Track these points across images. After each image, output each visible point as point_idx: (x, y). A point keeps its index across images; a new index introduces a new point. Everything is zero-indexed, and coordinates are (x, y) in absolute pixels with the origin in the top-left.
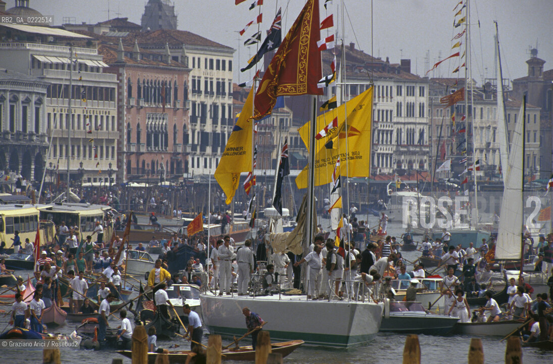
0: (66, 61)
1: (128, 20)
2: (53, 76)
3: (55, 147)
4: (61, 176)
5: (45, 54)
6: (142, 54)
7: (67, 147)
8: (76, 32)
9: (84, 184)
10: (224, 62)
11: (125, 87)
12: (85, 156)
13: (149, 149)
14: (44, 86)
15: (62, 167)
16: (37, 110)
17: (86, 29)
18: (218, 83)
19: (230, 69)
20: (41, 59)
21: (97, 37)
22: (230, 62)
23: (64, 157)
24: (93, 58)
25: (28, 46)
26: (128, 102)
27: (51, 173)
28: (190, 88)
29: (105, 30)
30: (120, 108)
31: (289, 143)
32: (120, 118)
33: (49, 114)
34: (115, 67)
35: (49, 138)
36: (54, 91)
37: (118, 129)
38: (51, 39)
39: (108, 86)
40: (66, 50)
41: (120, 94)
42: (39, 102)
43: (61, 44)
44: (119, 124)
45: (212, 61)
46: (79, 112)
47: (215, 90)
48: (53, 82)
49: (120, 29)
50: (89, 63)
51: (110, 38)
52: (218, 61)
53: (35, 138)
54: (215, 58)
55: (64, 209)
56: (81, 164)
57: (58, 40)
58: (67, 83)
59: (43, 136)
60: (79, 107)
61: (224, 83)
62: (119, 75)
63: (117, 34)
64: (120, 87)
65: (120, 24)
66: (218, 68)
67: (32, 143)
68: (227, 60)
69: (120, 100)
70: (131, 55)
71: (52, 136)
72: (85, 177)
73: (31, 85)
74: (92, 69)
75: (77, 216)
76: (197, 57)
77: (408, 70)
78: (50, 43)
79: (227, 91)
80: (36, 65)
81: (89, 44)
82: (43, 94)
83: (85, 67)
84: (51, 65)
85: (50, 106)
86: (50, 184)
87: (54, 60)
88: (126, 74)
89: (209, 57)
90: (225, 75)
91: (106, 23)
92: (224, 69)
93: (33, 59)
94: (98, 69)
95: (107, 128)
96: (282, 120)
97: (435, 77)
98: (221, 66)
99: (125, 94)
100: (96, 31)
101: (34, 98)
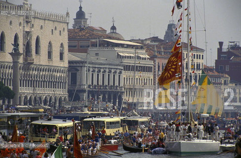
0: (132, 55)
2: (126, 62)
3: (127, 92)
4: (130, 105)
5: (123, 52)
6: (164, 52)
7: (132, 92)
8: (136, 43)
9: (139, 108)
10: (200, 55)
11: (157, 66)
12: (139, 96)
14: (122, 66)
15: (131, 101)
16: (119, 76)
17: (140, 41)
18: (197, 64)
19: (203, 59)
20: (121, 54)
21: (145, 45)
22: (203, 56)
23: (130, 96)
24: (143, 54)
25: (116, 49)
26: (158, 73)
27: (125, 103)
28: (185, 67)
29: (148, 42)
30: (154, 75)
32: (154, 80)
33: (124, 78)
34: (152, 58)
35: (125, 88)
36: (127, 68)
37: (154, 84)
38: (125, 46)
39: (147, 66)
40: (133, 50)
41: (154, 69)
42: (120, 73)
43: (130, 48)
44: (154, 82)
45: (194, 55)
46: (137, 77)
47: (196, 68)
48: (126, 64)
49: (155, 41)
50: (142, 56)
51: (151, 46)
52: (197, 55)
53: (118, 88)
55: (131, 119)
56: (138, 99)
57: (128, 46)
58: (134, 65)
59: (122, 87)
60: (138, 75)
61: (200, 65)
62: (154, 61)
63: (153, 43)
64: (154, 66)
65: (155, 39)
66: (197, 58)
67: (117, 91)
69: (154, 72)
70: (160, 52)
72: (139, 105)
73: (117, 65)
74: (143, 58)
75: (137, 121)
78: (125, 47)
79: (201, 68)
80: (119, 57)
81: (142, 48)
82: (122, 69)
83: (139, 58)
84: (125, 57)
85: (125, 74)
86: (125, 108)
87: (127, 55)
88: (157, 61)
89: (193, 53)
90: (200, 61)
91: (149, 39)
92: (200, 58)
93: (118, 54)
94: (145, 59)
95: (149, 84)
96: (225, 81)
98: (198, 57)
99: (157, 69)
100: (144, 42)
101: (118, 71)
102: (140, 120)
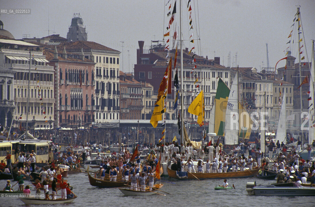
0: (25, 59)
1: (60, 36)
2: (17, 68)
3: (19, 108)
4: (23, 124)
5: (12, 55)
6: (68, 55)
7: (25, 107)
8: (30, 42)
9: (36, 129)
10: (114, 59)
11: (59, 74)
12: (35, 113)
13: (72, 108)
14: (12, 73)
15: (24, 119)
16: (9, 87)
17: (36, 41)
18: (111, 71)
19: (118, 63)
20: (11, 58)
21: (42, 46)
22: (118, 59)
23: (24, 113)
24: (40, 57)
25: (3, 51)
26: (60, 82)
27: (17, 122)
28: (95, 74)
29: (46, 42)
30: (55, 85)
31: (151, 105)
32: (55, 91)
33: (15, 89)
34: (52, 62)
35: (16, 103)
36: (19, 76)
37: (55, 97)
38: (16, 47)
39: (49, 73)
40: (27, 53)
41: (55, 77)
42: (10, 82)
43: (22, 49)
44: (55, 95)
45: (107, 58)
46: (32, 88)
47: (109, 75)
48: (18, 71)
49: (55, 41)
50: (38, 60)
51: (50, 46)
52: (111, 59)
53: (7, 103)
54: (109, 57)
55: (26, 143)
56: (34, 117)
57: (20, 47)
58: (28, 72)
59: (12, 101)
60: (34, 85)
61: (114, 71)
62: (55, 67)
63: (53, 43)
64: (55, 74)
65: (55, 38)
66: (111, 62)
67: (6, 106)
68: (116, 58)
69: (55, 81)
70: (62, 55)
71: (17, 101)
72: (36, 125)
73: (5, 73)
74: (40, 63)
75: (34, 146)
76: (99, 56)
77: (219, 63)
78: (16, 49)
79: (116, 75)
80: (8, 61)
81: (38, 49)
82: (12, 78)
83: (34, 62)
84: (16, 61)
85: (15, 85)
86: (16, 128)
87: (18, 58)
88: (59, 66)
89: (106, 56)
90: (115, 66)
91: (47, 37)
92: (114, 63)
93: (6, 58)
94: (43, 63)
95: (48, 97)
96: (147, 92)
97: (234, 67)
98: (113, 61)
99: (59, 77)
100: (41, 42)
101: (7, 80)
102: (38, 144)
